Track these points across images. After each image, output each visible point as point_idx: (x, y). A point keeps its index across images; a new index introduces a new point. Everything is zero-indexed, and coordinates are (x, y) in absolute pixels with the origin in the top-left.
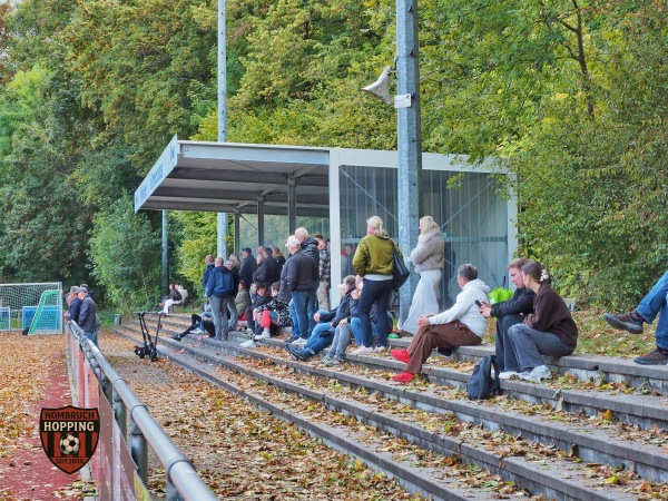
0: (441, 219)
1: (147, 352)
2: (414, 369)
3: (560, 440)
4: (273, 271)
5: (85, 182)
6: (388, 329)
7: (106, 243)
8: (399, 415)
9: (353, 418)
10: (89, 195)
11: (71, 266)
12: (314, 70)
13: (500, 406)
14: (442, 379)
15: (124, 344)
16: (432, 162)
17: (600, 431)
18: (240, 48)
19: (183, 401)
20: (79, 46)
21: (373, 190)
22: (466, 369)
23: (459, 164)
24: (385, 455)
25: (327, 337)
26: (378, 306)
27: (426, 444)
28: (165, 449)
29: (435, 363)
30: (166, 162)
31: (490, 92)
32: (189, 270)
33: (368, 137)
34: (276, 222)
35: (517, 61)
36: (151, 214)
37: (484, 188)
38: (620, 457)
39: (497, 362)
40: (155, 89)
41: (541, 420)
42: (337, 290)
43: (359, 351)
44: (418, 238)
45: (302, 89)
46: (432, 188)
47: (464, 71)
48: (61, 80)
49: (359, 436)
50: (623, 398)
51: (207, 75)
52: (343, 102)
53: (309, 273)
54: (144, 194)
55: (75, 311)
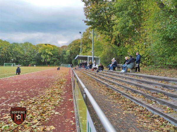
0: (95, 60)
1: (76, 69)
2: (93, 70)
3: (102, 75)
4: (84, 64)
5: (72, 57)
6: (91, 67)
7: (73, 62)
8: (92, 73)
9: (89, 73)
10: (72, 58)
11: (71, 63)
12: (87, 51)
13: (99, 73)
14: (95, 71)
15: (74, 68)
16: (95, 57)
17: (105, 75)
18: (82, 49)
19: (78, 72)
20: (72, 49)
21: (91, 59)
22: (96, 70)
23: (96, 57)
24: (91, 76)
25: (87, 68)
26: (91, 66)
27: (94, 75)
28: (76, 76)
29: (94, 70)
30: (77, 56)
31: (99, 52)
32: (78, 63)
33: (90, 55)
34: (84, 60)
35: (100, 50)
36: (76, 60)
37: (98, 59)
38: (106, 76)
39: (98, 70)
40: (77, 52)
41: (101, 74)
42: (88, 65)
43: (89, 69)
44: (94, 62)
45: (86, 52)
46: (95, 59)
47: (97, 51)
48: (70, 51)
49: (89, 75)
50: (107, 72)
51: (80, 51)
52: (89, 53)
53: (86, 64)
54: (76, 58)
55: (71, 66)
